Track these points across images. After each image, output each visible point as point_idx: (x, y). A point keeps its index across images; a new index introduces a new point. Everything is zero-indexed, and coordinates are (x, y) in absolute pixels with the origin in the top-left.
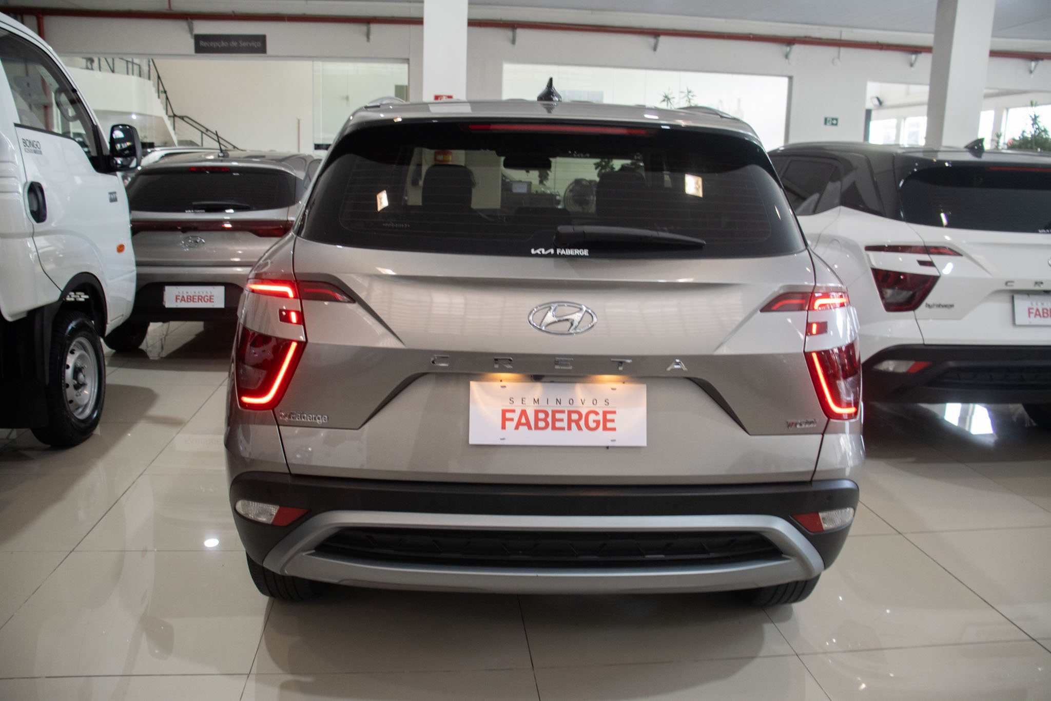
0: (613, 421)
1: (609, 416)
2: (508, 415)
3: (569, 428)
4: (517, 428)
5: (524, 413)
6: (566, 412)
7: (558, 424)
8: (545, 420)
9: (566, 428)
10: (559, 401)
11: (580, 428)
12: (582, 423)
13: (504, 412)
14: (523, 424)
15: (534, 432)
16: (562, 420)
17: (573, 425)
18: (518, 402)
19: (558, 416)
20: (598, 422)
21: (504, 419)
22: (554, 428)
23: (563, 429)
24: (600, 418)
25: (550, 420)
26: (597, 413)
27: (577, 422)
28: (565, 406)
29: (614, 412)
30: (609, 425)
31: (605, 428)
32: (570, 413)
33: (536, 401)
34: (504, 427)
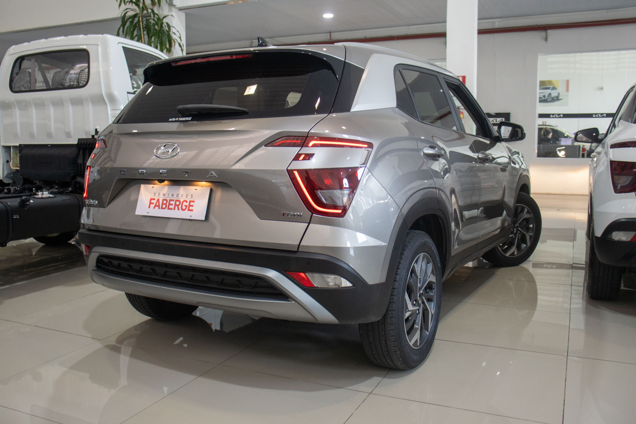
0: (192, 206)
1: (192, 204)
2: (152, 201)
3: (174, 209)
4: (154, 208)
5: (158, 200)
6: (175, 201)
7: (171, 207)
8: (166, 204)
9: (173, 209)
10: (173, 195)
11: (178, 209)
12: (180, 207)
13: (151, 199)
14: (157, 206)
15: (160, 210)
16: (172, 205)
17: (176, 207)
18: (157, 195)
19: (171, 202)
20: (186, 206)
21: (151, 203)
22: (169, 209)
23: (171, 209)
24: (188, 204)
25: (167, 204)
26: (187, 202)
27: (178, 206)
28: (175, 198)
29: (194, 202)
30: (191, 208)
31: (189, 210)
32: (176, 201)
33: (164, 195)
34: (149, 207)
